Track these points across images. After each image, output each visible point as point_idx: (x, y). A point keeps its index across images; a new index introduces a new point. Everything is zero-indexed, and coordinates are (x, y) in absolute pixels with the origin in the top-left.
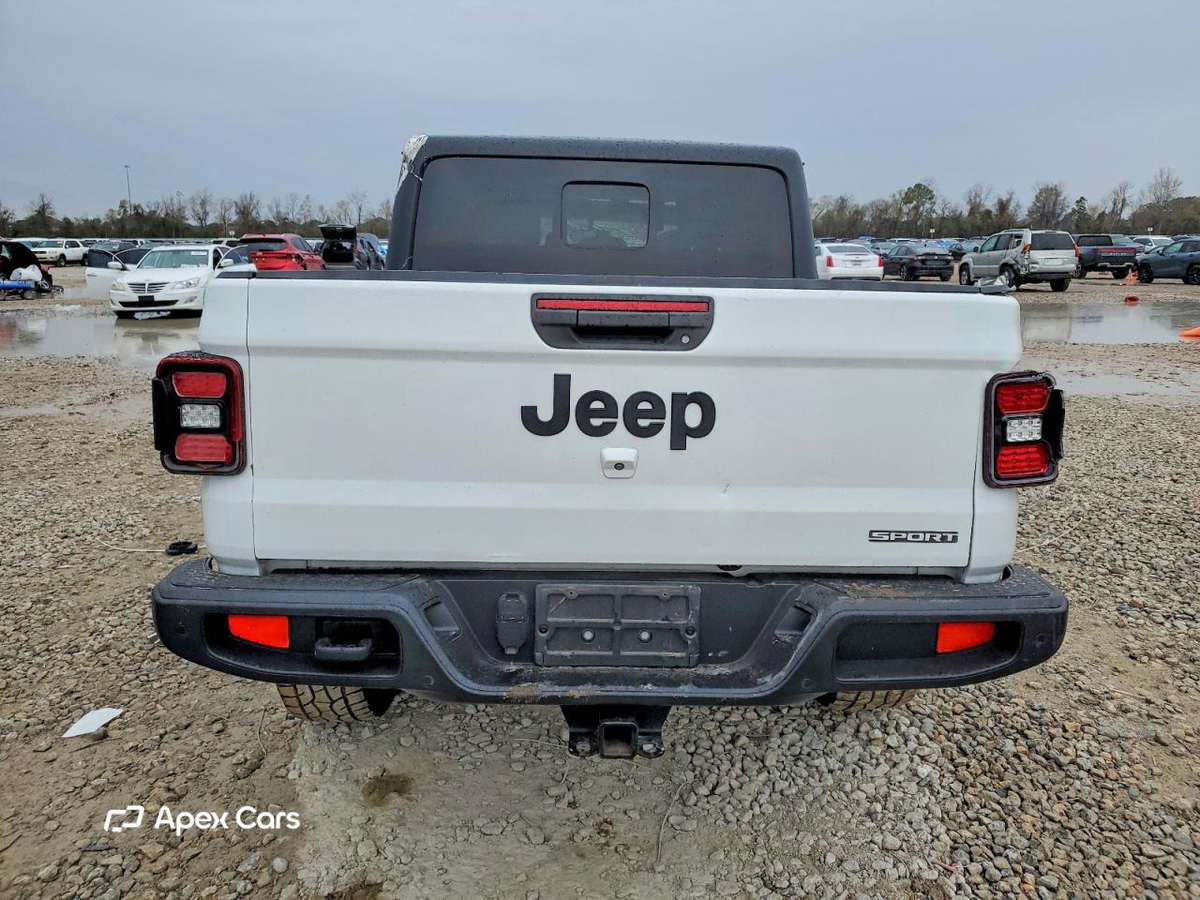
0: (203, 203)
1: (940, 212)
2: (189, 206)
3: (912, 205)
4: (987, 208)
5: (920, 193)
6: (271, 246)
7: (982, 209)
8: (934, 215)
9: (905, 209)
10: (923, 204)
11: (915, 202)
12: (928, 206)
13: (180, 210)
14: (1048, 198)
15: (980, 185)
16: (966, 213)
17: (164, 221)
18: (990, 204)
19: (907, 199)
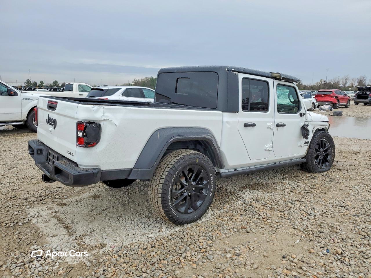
0: (346, 80)
2: (341, 80)
6: (325, 93)
13: (338, 82)
17: (332, 85)
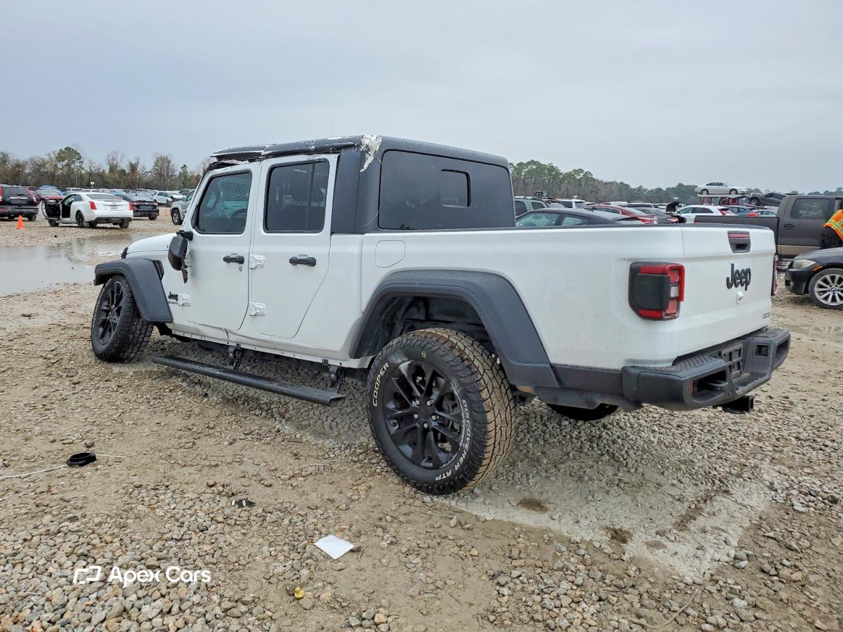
1: (88, 170)
3: (64, 163)
4: (122, 168)
5: (69, 154)
7: (118, 168)
8: (83, 172)
9: (60, 165)
10: (73, 162)
11: (66, 161)
12: (77, 164)
14: (163, 164)
15: (115, 152)
16: (107, 171)
18: (124, 166)
19: (60, 157)
